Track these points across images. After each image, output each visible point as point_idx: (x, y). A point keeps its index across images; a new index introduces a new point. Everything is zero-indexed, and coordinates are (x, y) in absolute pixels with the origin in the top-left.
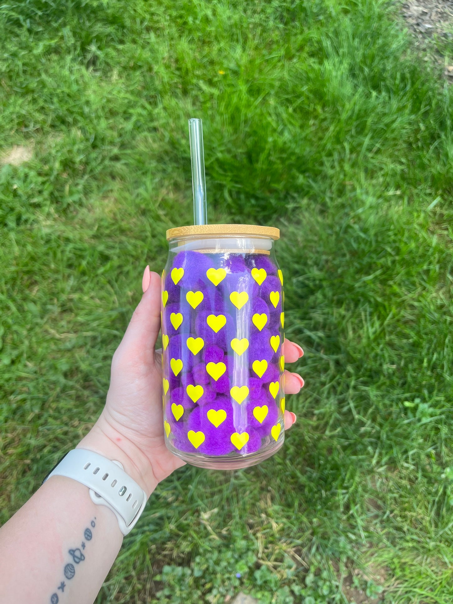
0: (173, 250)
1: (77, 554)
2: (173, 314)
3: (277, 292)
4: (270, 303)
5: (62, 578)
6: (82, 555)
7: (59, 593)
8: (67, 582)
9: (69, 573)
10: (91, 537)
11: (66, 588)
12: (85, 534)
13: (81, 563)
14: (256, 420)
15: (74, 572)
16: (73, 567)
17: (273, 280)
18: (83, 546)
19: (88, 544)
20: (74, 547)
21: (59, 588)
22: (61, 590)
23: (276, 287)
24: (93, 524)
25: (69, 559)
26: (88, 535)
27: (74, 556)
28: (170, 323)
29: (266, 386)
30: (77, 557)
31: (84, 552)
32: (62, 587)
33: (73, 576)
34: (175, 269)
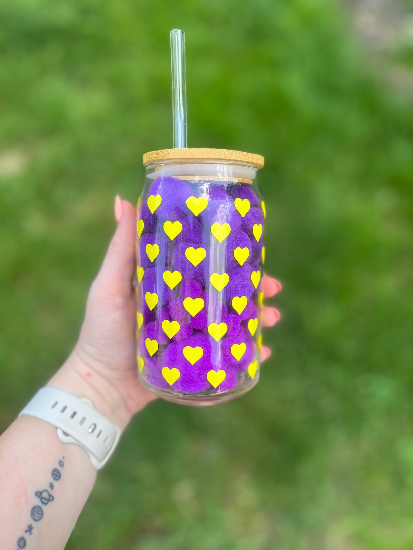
0: (150, 176)
1: (45, 495)
2: (149, 246)
3: (260, 225)
4: (252, 237)
5: (30, 521)
6: (50, 495)
7: (27, 536)
8: (35, 524)
9: (37, 515)
10: (60, 477)
11: (33, 531)
12: (53, 474)
13: (50, 504)
14: (234, 358)
15: (42, 514)
16: (41, 509)
17: (257, 212)
18: (52, 486)
19: (56, 484)
20: (41, 489)
21: (26, 531)
22: (28, 533)
23: (259, 220)
24: (61, 464)
25: (36, 502)
26: (56, 475)
27: (41, 498)
28: (146, 254)
29: (245, 324)
30: (45, 499)
31: (52, 492)
32: (30, 529)
33: (41, 518)
34: (152, 196)
